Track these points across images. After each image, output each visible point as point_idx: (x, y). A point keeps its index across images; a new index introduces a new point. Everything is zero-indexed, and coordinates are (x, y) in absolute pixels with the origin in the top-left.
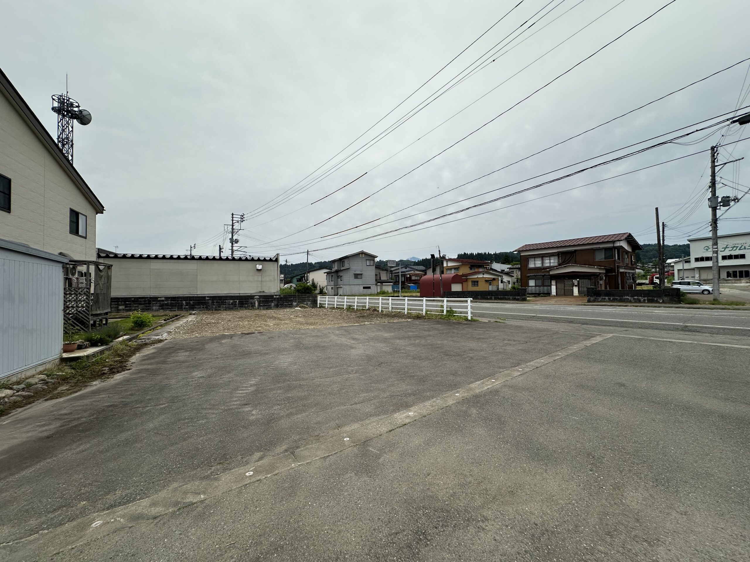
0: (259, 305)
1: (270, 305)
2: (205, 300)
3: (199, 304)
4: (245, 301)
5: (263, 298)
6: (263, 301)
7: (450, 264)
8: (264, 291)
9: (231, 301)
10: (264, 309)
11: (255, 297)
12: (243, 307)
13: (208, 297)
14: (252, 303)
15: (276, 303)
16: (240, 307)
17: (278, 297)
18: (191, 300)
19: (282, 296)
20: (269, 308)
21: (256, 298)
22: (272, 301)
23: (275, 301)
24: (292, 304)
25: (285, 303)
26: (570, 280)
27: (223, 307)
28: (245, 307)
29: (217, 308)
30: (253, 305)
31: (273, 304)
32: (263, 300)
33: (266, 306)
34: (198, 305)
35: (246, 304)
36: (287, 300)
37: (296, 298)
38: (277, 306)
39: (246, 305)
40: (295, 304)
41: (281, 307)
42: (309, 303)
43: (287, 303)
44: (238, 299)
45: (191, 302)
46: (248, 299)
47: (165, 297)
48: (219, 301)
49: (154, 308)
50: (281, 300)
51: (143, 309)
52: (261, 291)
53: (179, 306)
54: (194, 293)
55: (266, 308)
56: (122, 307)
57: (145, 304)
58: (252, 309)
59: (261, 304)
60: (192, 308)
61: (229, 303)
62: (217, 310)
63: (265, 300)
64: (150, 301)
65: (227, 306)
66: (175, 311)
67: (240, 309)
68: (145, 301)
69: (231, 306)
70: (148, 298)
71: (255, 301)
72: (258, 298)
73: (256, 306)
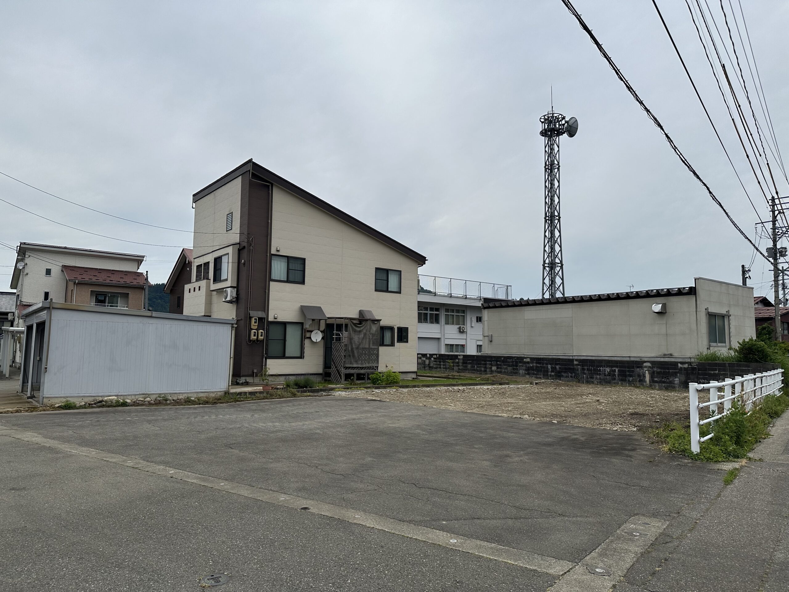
0: (652, 381)
1: (672, 382)
2: (573, 365)
3: (567, 370)
4: (629, 371)
6: (658, 373)
9: (608, 370)
10: (660, 389)
11: (645, 364)
12: (625, 381)
13: (576, 360)
14: (639, 376)
15: (683, 378)
16: (622, 380)
17: (686, 366)
18: (557, 364)
19: (694, 365)
20: (670, 387)
21: (646, 367)
22: (675, 375)
23: (681, 373)
27: (597, 378)
28: (629, 381)
29: (589, 380)
30: (642, 380)
32: (659, 370)
33: (664, 382)
34: (565, 372)
36: (706, 374)
37: (724, 370)
39: (631, 379)
44: (617, 367)
46: (633, 368)
47: (530, 358)
48: (591, 368)
49: (521, 372)
50: (692, 373)
51: (511, 373)
52: (666, 353)
53: (544, 372)
54: (570, 353)
55: (664, 387)
56: (494, 368)
57: (513, 365)
58: (639, 387)
59: (656, 379)
60: (558, 375)
61: (605, 372)
62: (588, 382)
63: (662, 370)
64: (517, 362)
65: (602, 377)
66: (540, 378)
67: (622, 384)
68: (513, 362)
69: (608, 377)
70: (515, 358)
71: (645, 372)
72: (650, 367)
73: (646, 382)
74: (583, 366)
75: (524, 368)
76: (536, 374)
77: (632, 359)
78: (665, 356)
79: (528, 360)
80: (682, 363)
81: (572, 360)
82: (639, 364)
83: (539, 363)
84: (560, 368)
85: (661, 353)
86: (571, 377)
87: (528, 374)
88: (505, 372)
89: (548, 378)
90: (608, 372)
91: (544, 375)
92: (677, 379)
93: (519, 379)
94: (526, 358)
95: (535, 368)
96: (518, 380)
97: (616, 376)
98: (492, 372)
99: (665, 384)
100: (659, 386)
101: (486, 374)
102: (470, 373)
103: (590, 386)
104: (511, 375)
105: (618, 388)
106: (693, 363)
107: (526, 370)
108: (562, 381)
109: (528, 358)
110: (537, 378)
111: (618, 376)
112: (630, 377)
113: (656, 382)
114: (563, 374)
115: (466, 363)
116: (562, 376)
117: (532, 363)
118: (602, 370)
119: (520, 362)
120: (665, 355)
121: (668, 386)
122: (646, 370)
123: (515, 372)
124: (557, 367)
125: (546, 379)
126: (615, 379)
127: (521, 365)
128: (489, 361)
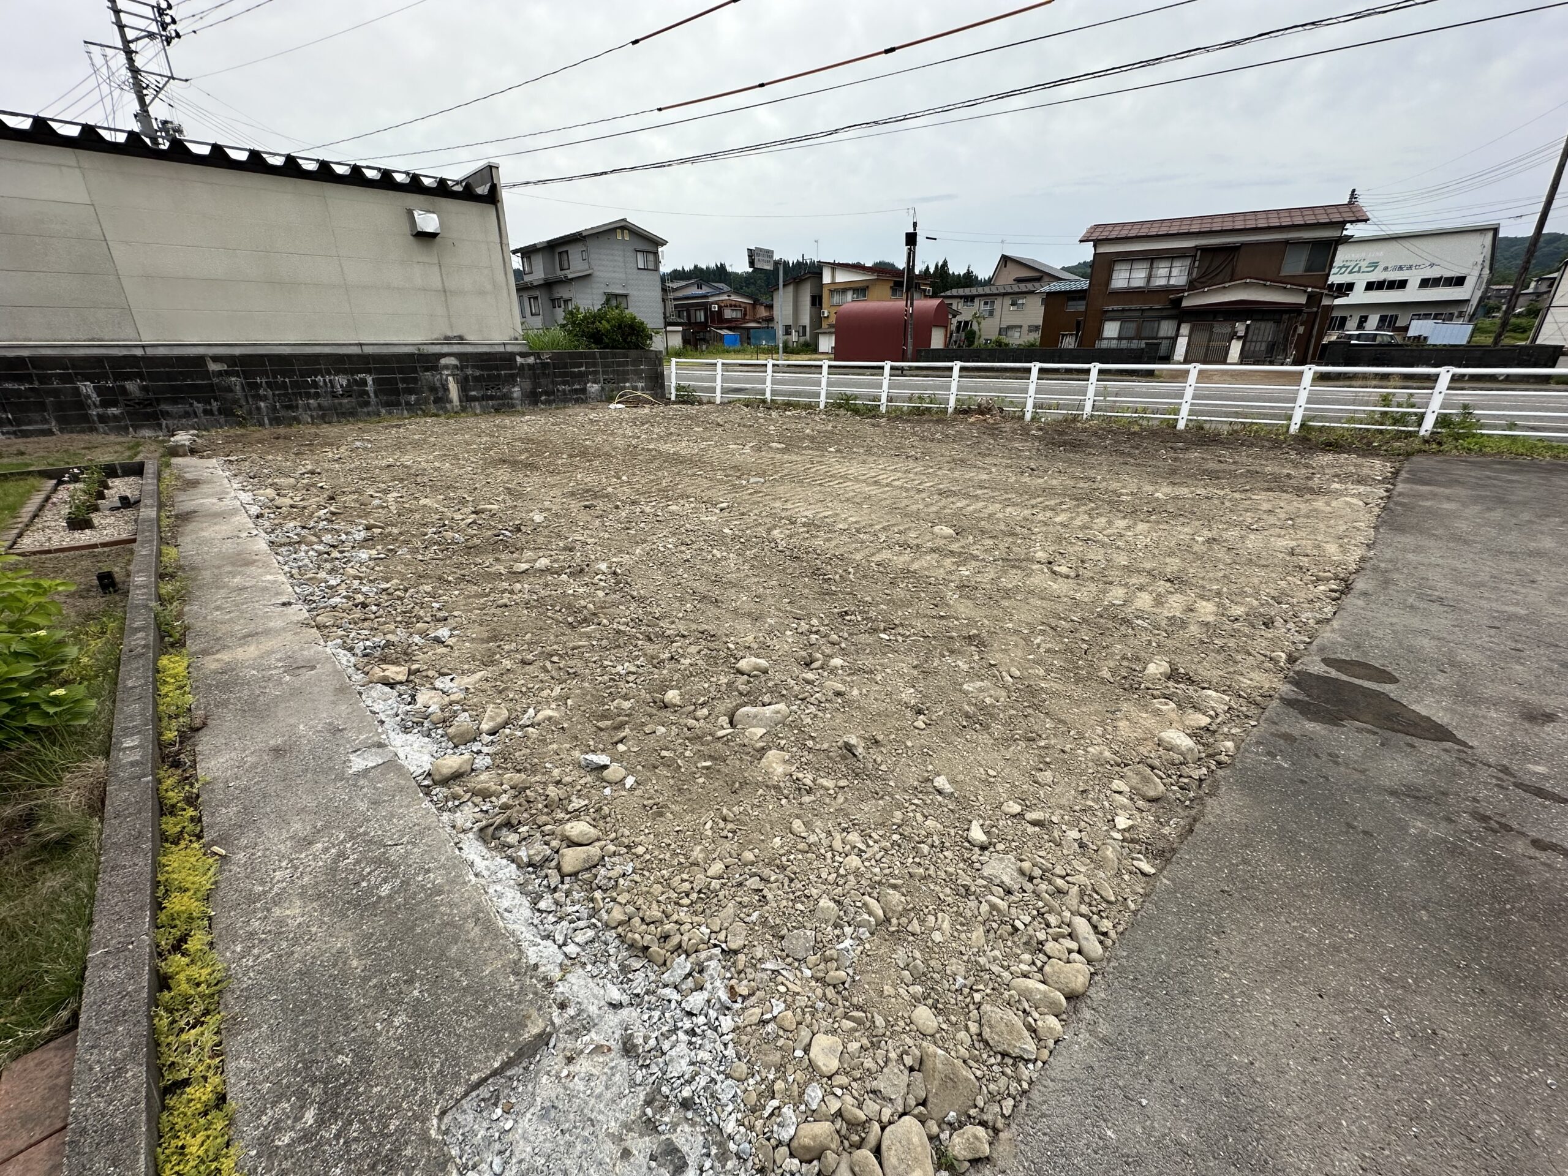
0: (466, 398)
1: (507, 397)
2: (207, 374)
3: (178, 395)
4: (404, 380)
5: (473, 367)
6: (476, 379)
7: (842, 277)
8: (461, 338)
9: (342, 380)
10: (485, 412)
11: (443, 361)
12: (397, 404)
13: (216, 359)
14: (433, 389)
15: (528, 385)
16: (388, 404)
17: (531, 360)
18: (129, 377)
19: (546, 357)
20: (504, 406)
21: (446, 367)
22: (511, 380)
23: (522, 377)
24: (584, 391)
25: (561, 387)
26: (1227, 324)
27: (308, 407)
28: (408, 403)
29: (282, 413)
30: (441, 398)
31: (516, 392)
32: (478, 373)
33: (491, 398)
34: (175, 401)
35: (410, 392)
36: (565, 374)
37: (595, 365)
38: (533, 399)
39: (413, 398)
40: (593, 388)
41: (548, 402)
42: (640, 385)
43: (567, 388)
44: (369, 371)
45: (132, 386)
46: (415, 372)
48: (280, 379)
50: (544, 374)
52: (449, 334)
53: (61, 410)
55: (493, 407)
58: (436, 414)
59: (473, 393)
60: (145, 416)
61: (333, 386)
62: (283, 421)
63: (485, 373)
65: (326, 402)
66: (50, 433)
67: (390, 413)
69: (346, 401)
71: (446, 380)
72: (456, 367)
73: (451, 402)
74: (246, 375)
77: (368, 350)
78: (448, 340)
80: (523, 355)
81: (196, 361)
82: (427, 361)
84: (146, 389)
85: (436, 335)
86: (206, 412)
89: (95, 429)
90: (342, 386)
91: (63, 421)
92: (516, 389)
97: (369, 397)
99: (494, 402)
100: (482, 407)
106: (542, 353)
110: (27, 434)
111: (376, 396)
113: (475, 399)
114: (166, 407)
118: (321, 384)
120: (447, 338)
121: (499, 405)
122: (448, 375)
126: (367, 404)
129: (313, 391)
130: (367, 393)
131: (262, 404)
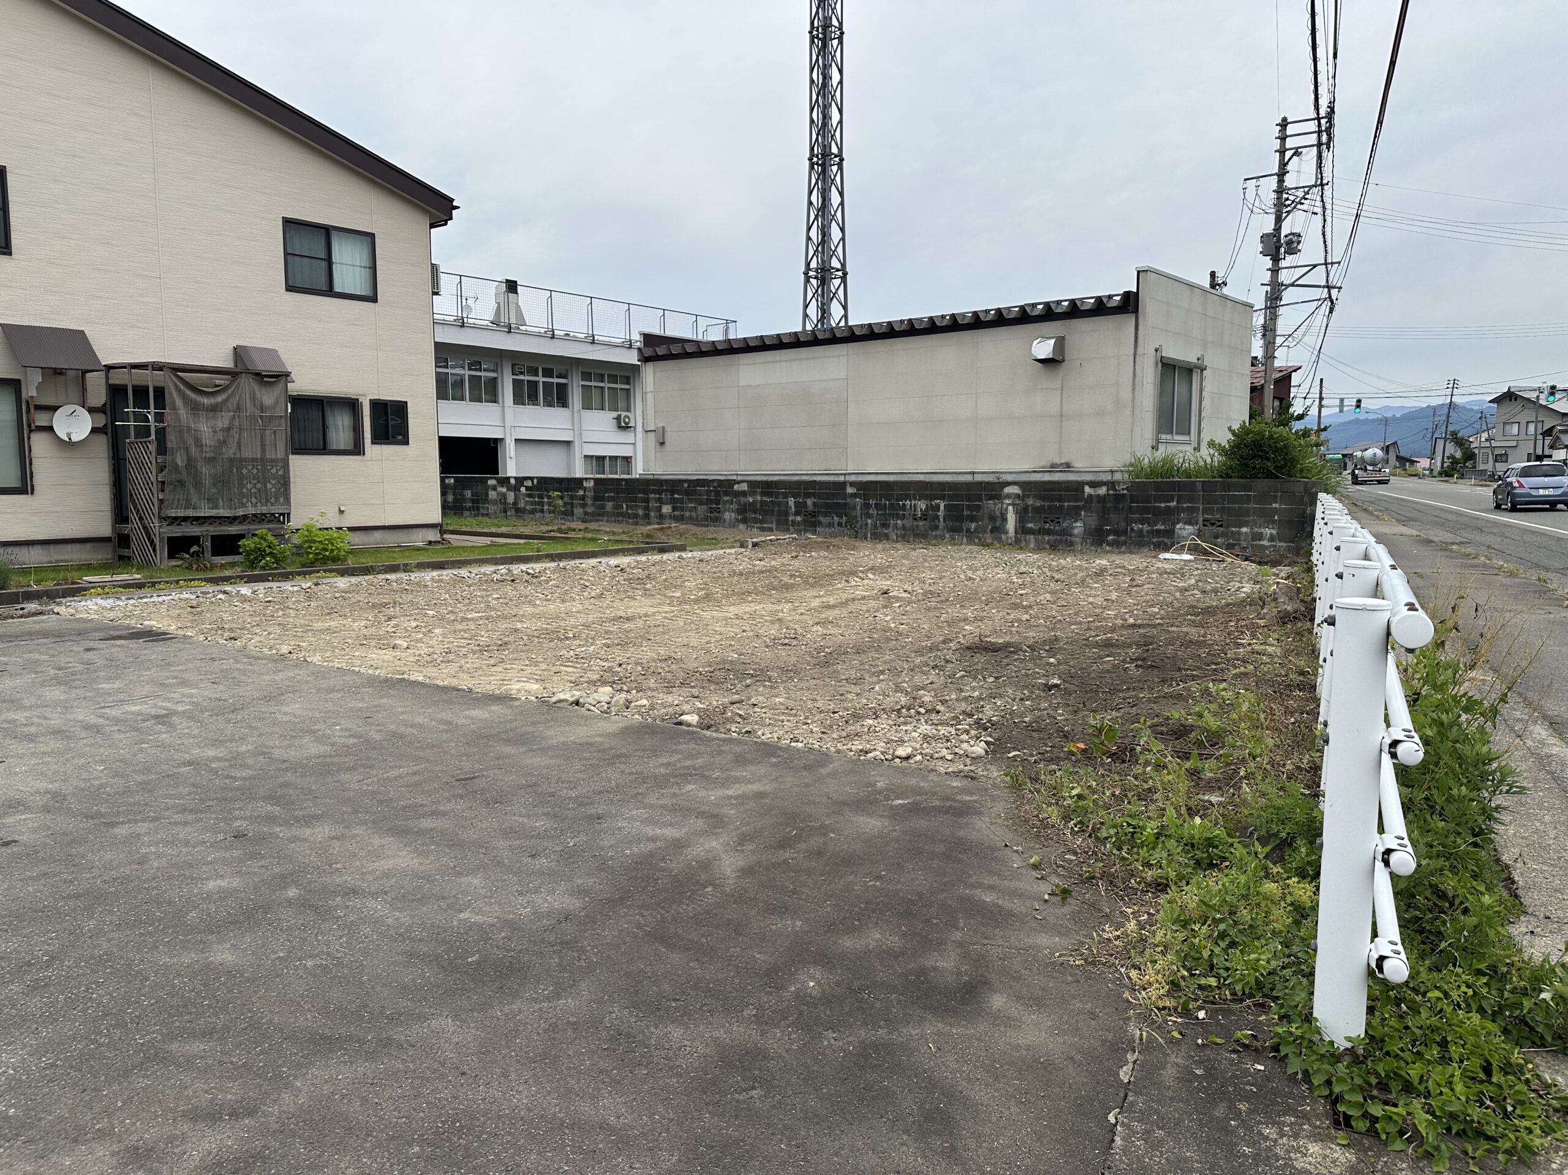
1: (1066, 532)
2: (844, 496)
3: (828, 510)
4: (969, 507)
5: (1036, 497)
6: (1036, 510)
8: (1068, 465)
10: (1039, 549)
11: (1008, 490)
12: (960, 530)
14: (992, 518)
15: (1093, 521)
16: (952, 530)
17: (1102, 491)
19: (1122, 489)
20: (1061, 543)
21: (1008, 496)
22: (1075, 513)
23: (1089, 510)
24: (1170, 533)
25: (1137, 527)
28: (968, 530)
31: (1078, 527)
32: (1038, 503)
33: (1049, 532)
35: (972, 519)
36: (1146, 510)
38: (1098, 539)
39: (973, 525)
44: (942, 498)
46: (980, 500)
47: (750, 483)
48: (883, 501)
49: (727, 516)
50: (1116, 509)
51: (706, 518)
52: (1057, 461)
53: (779, 515)
54: (839, 468)
55: (1048, 542)
56: (666, 509)
57: (708, 502)
58: (992, 544)
59: (1030, 525)
60: (811, 523)
61: (915, 510)
62: (878, 536)
63: (1047, 504)
64: (717, 494)
65: (908, 523)
66: (771, 530)
67: (953, 539)
68: (708, 492)
69: (921, 523)
70: (715, 484)
71: (1006, 510)
72: (1018, 496)
73: (1007, 533)
74: (866, 497)
75: (734, 506)
76: (762, 522)
77: (978, 478)
78: (1053, 468)
79: (744, 487)
80: (1094, 484)
81: (842, 485)
82: (992, 489)
83: (769, 494)
84: (814, 504)
85: (1044, 462)
86: (840, 524)
87: (744, 521)
88: (691, 517)
89: (788, 530)
90: (921, 510)
91: (778, 523)
92: (1078, 524)
93: (722, 533)
94: (739, 482)
95: (758, 506)
96: (719, 536)
97: (939, 521)
98: (661, 517)
99: (1051, 537)
100: (1036, 540)
101: (649, 524)
102: (612, 522)
103: (880, 546)
104: (704, 526)
105: (941, 550)
106: (1119, 483)
107: (738, 512)
108: (818, 535)
109: (743, 482)
110: (763, 529)
111: (944, 521)
112: (972, 521)
113: (1031, 532)
114: (821, 519)
115: (602, 499)
116: (820, 523)
117: (752, 493)
118: (908, 507)
119: (726, 494)
120: (1053, 466)
121: (1055, 541)
122: (1009, 504)
123: (714, 518)
124: (809, 502)
125: (783, 531)
126: (936, 528)
127: (727, 501)
128: (655, 492)
129: (901, 513)
130: (937, 517)
131: (869, 521)
